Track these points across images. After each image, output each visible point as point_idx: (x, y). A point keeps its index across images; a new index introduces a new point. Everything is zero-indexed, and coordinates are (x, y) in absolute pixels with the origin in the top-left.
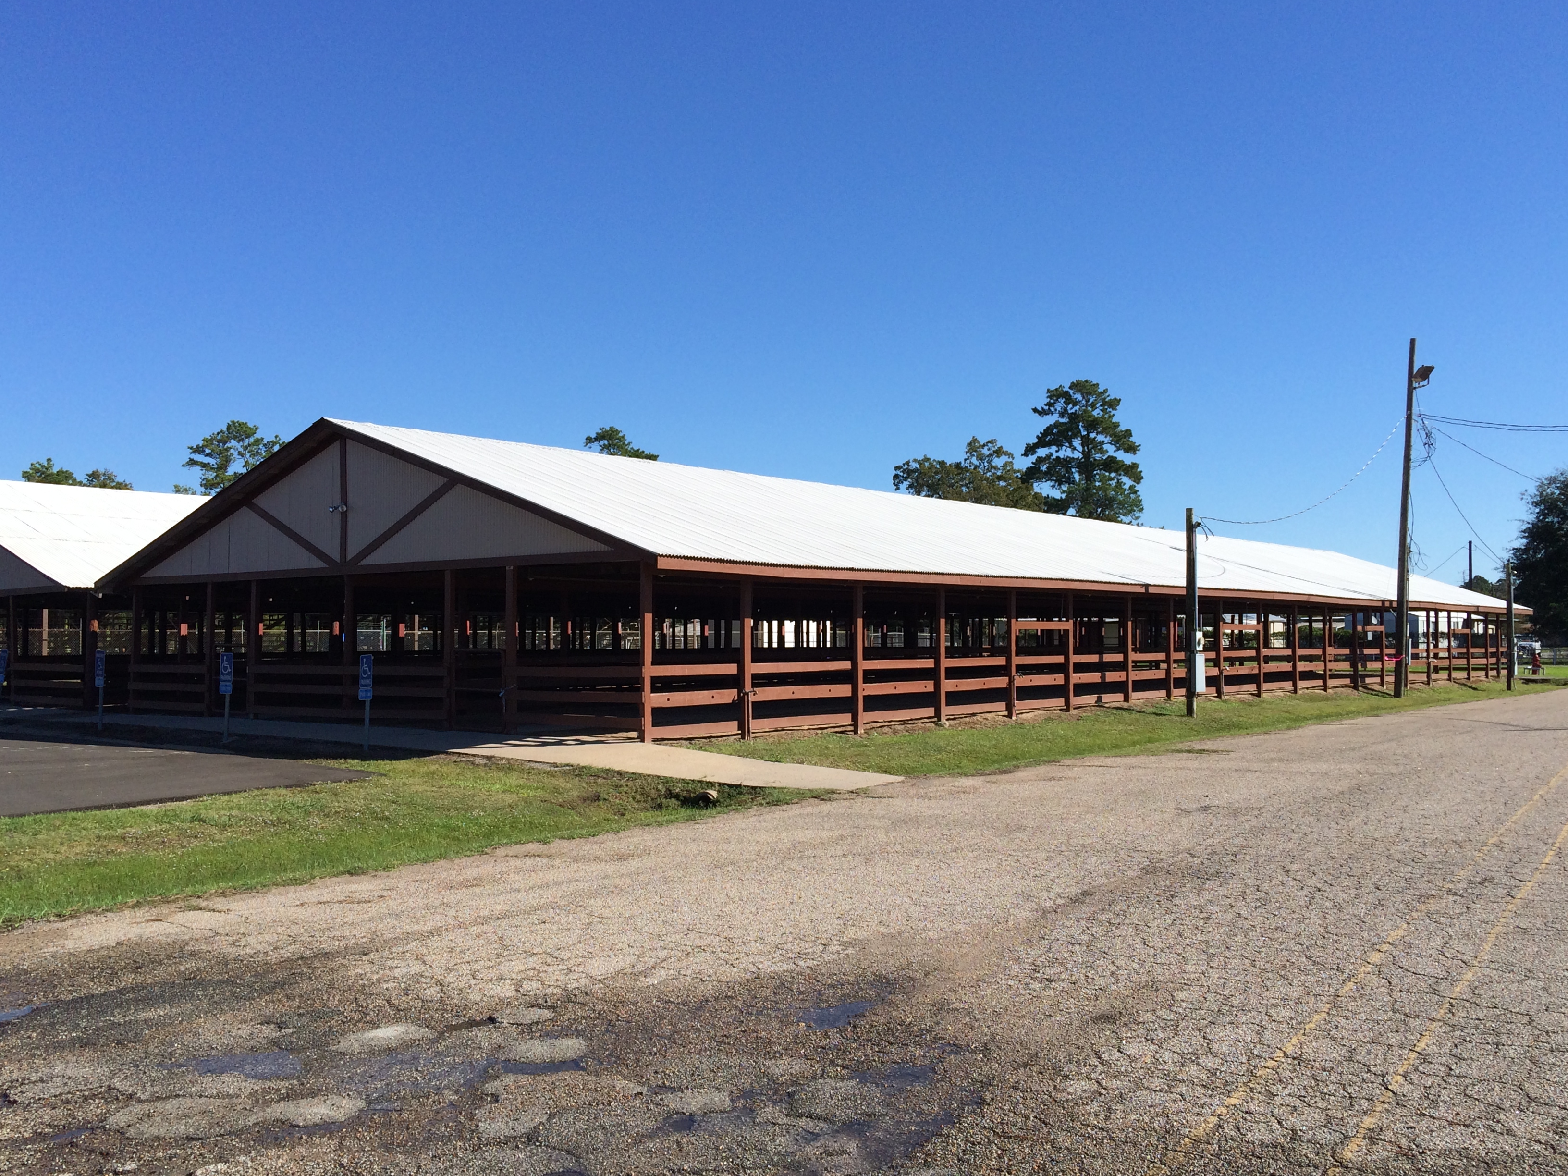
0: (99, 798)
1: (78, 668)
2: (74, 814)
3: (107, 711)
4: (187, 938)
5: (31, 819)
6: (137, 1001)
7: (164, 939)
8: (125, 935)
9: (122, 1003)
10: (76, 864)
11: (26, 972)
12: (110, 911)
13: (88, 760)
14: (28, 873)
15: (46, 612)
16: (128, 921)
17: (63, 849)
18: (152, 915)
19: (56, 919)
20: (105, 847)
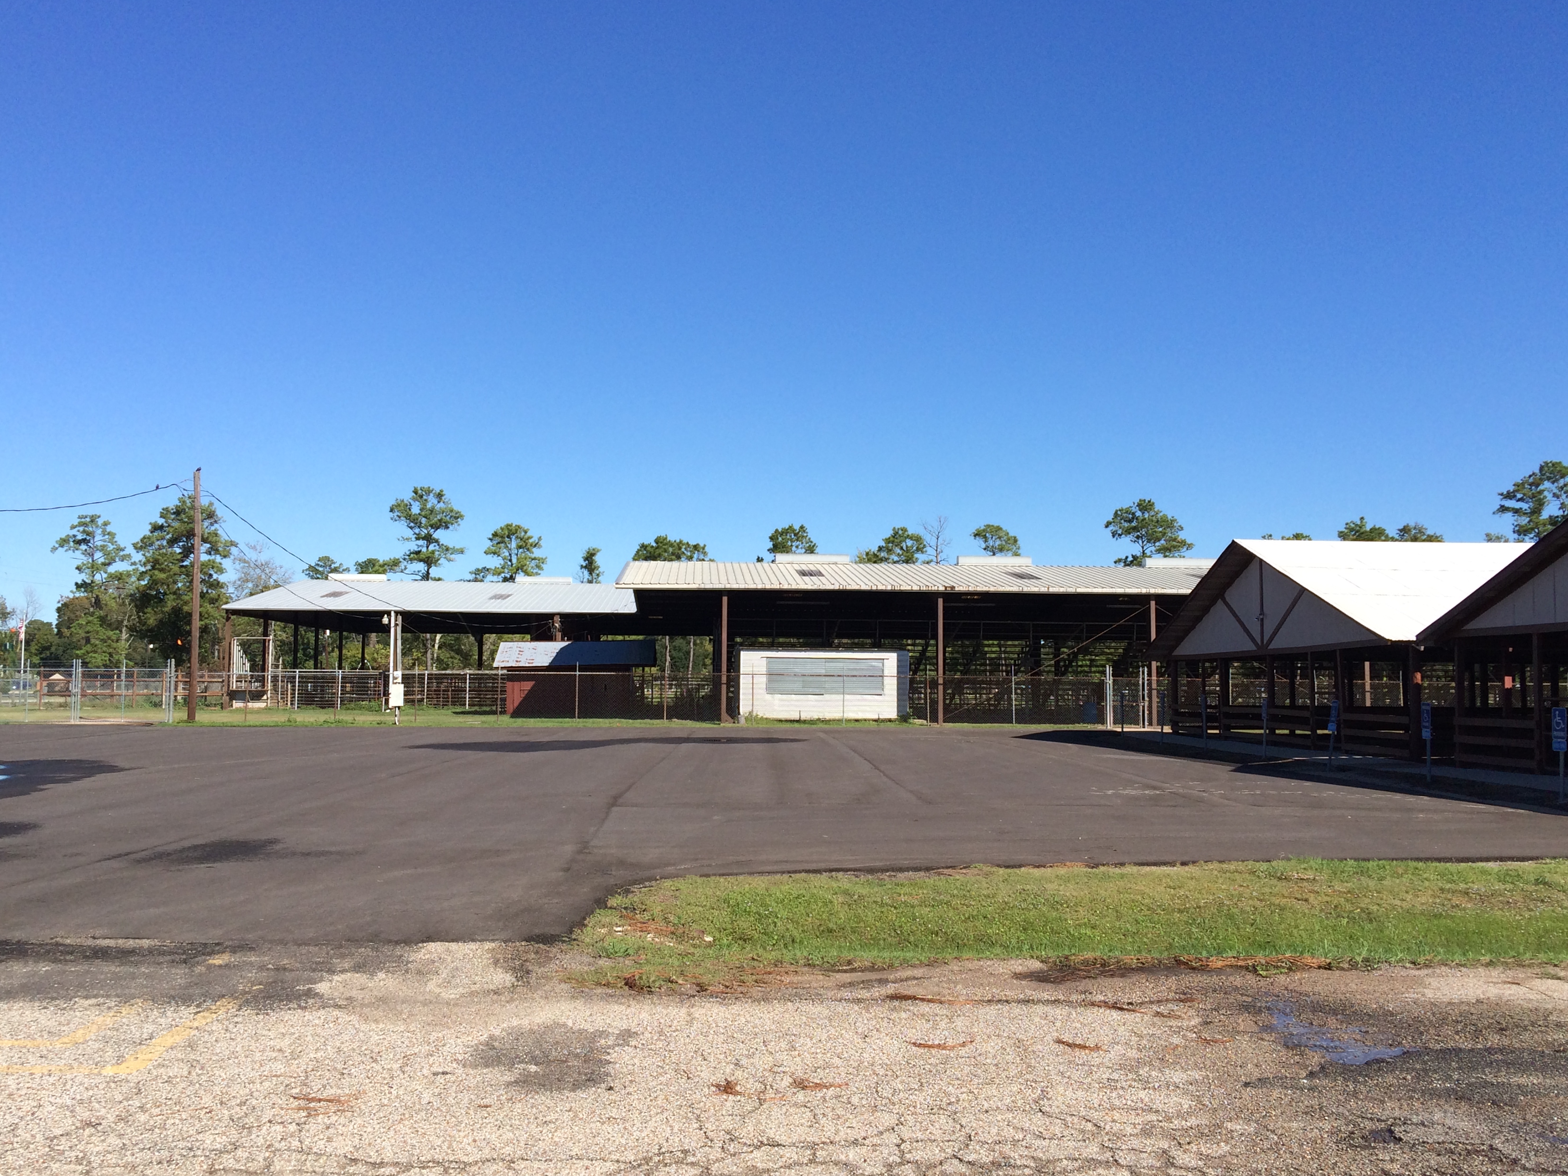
0: (1437, 850)
1: (1404, 720)
2: (1415, 864)
3: (1434, 762)
4: (1550, 1006)
5: (1375, 864)
6: (1508, 1064)
7: (1525, 1005)
8: (1483, 993)
9: (1491, 1063)
10: (1422, 914)
11: (1392, 1014)
12: (1464, 966)
13: (1422, 811)
14: (1379, 917)
15: (1367, 664)
16: (1482, 979)
17: (1409, 897)
18: (1508, 977)
19: (1412, 966)
20: (1450, 900)
